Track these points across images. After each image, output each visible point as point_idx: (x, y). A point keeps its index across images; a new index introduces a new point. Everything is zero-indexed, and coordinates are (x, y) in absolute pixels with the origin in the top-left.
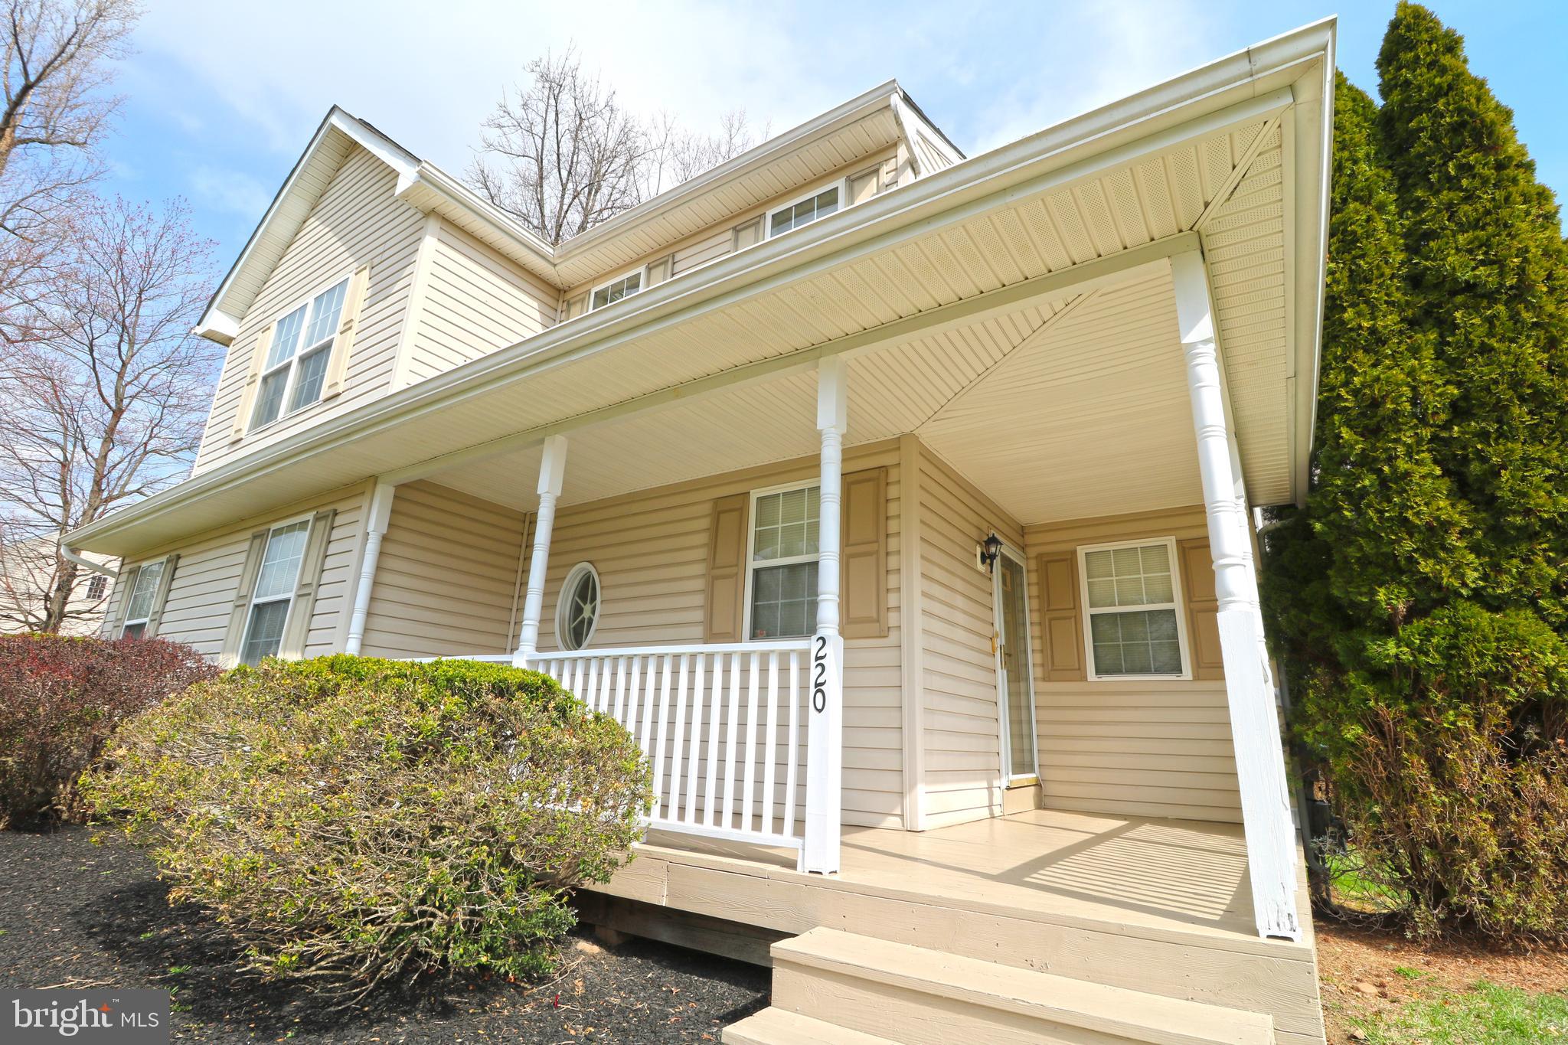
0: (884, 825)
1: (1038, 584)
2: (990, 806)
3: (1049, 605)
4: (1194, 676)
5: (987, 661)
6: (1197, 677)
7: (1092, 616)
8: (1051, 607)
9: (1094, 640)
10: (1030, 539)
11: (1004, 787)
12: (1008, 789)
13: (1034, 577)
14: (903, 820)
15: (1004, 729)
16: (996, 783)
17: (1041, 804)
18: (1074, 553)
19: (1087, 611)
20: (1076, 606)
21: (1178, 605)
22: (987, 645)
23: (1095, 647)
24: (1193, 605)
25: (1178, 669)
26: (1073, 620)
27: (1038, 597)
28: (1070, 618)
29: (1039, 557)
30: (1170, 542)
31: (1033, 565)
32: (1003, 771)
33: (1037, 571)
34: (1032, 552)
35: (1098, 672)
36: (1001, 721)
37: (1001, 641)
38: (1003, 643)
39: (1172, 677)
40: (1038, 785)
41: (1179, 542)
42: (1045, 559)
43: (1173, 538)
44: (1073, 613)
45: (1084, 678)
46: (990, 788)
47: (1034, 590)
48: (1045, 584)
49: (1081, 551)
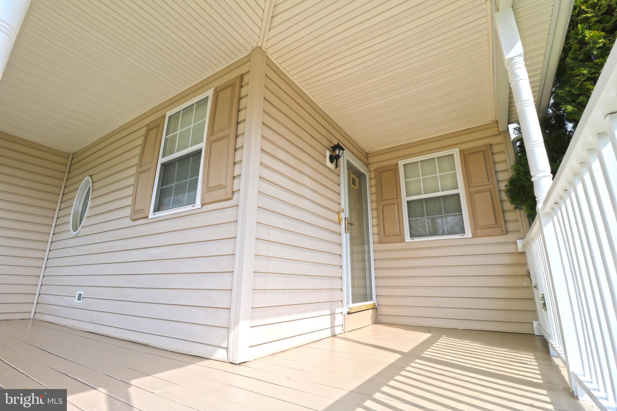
0: (215, 356)
1: (376, 186)
2: (333, 327)
3: (382, 197)
4: (473, 235)
5: (334, 227)
6: (475, 236)
7: (408, 202)
8: (383, 199)
9: (409, 217)
10: (371, 160)
11: (345, 312)
12: (349, 313)
13: (373, 182)
14: (227, 352)
15: (346, 273)
16: (338, 310)
17: (377, 321)
18: (397, 165)
19: (405, 199)
20: (398, 196)
21: (461, 191)
22: (335, 217)
23: (409, 221)
24: (471, 189)
25: (463, 231)
26: (396, 205)
27: (376, 193)
28: (394, 204)
29: (376, 170)
30: (456, 152)
31: (373, 175)
32: (345, 302)
33: (375, 178)
34: (373, 167)
35: (412, 236)
36: (344, 267)
37: (345, 215)
38: (347, 216)
39: (459, 236)
40: (375, 308)
41: (462, 152)
42: (380, 170)
43: (457, 149)
44: (396, 201)
45: (403, 241)
46: (333, 315)
47: (374, 190)
48: (380, 185)
49: (401, 163)
